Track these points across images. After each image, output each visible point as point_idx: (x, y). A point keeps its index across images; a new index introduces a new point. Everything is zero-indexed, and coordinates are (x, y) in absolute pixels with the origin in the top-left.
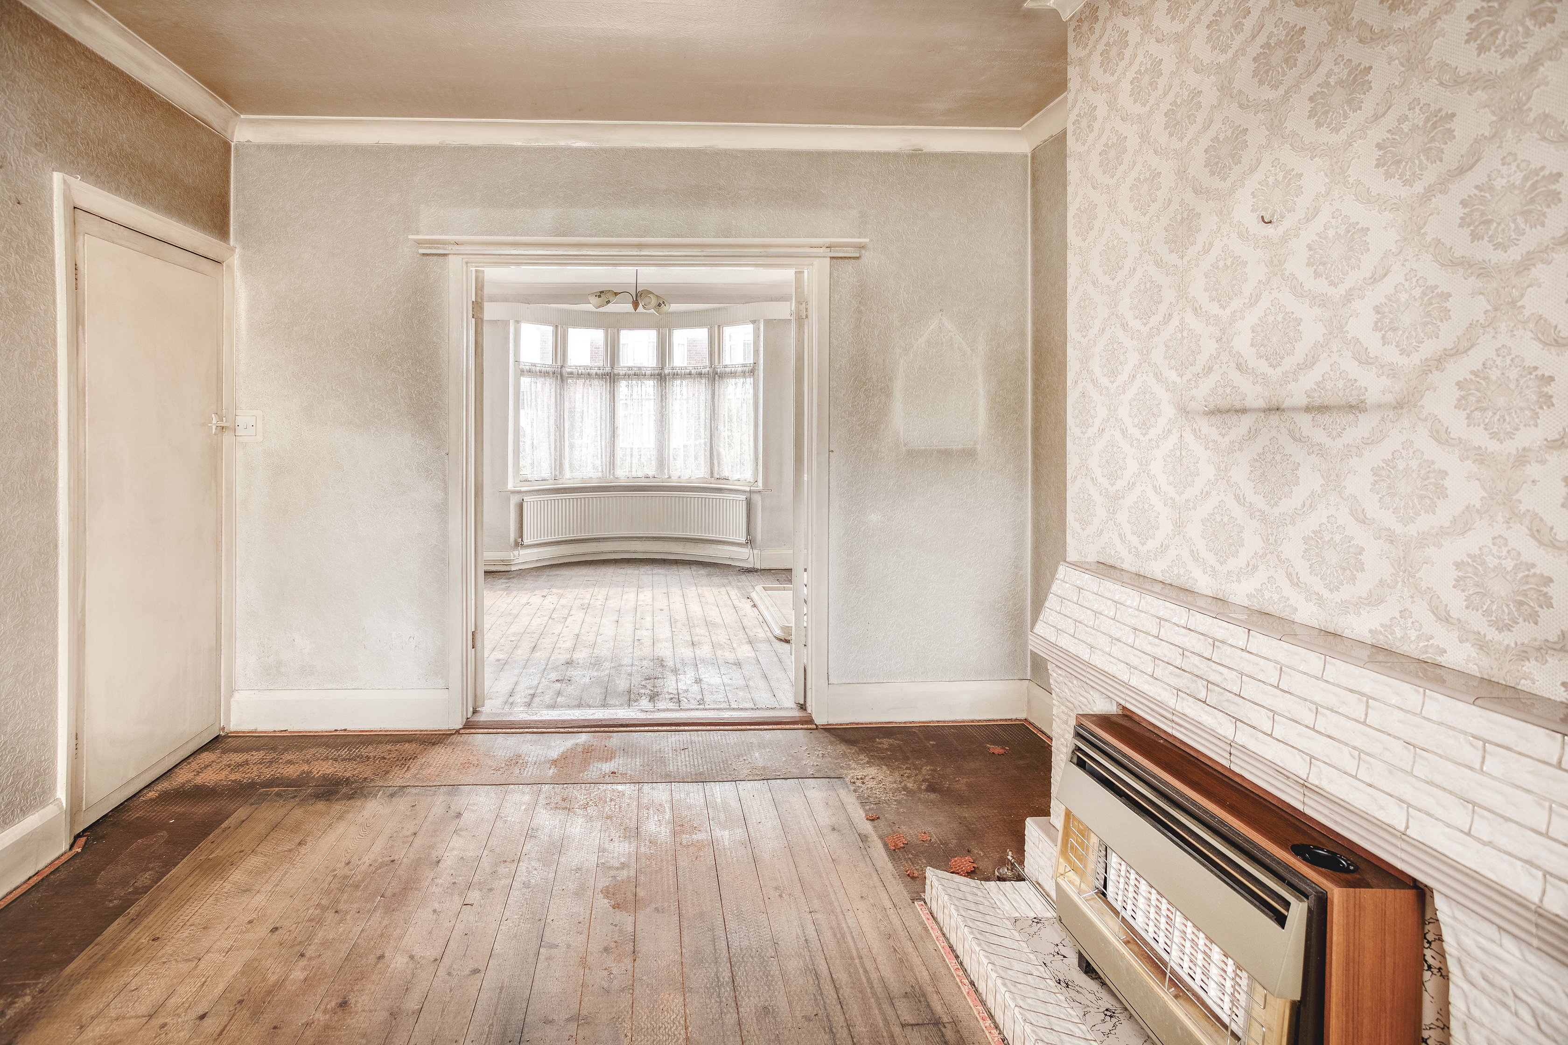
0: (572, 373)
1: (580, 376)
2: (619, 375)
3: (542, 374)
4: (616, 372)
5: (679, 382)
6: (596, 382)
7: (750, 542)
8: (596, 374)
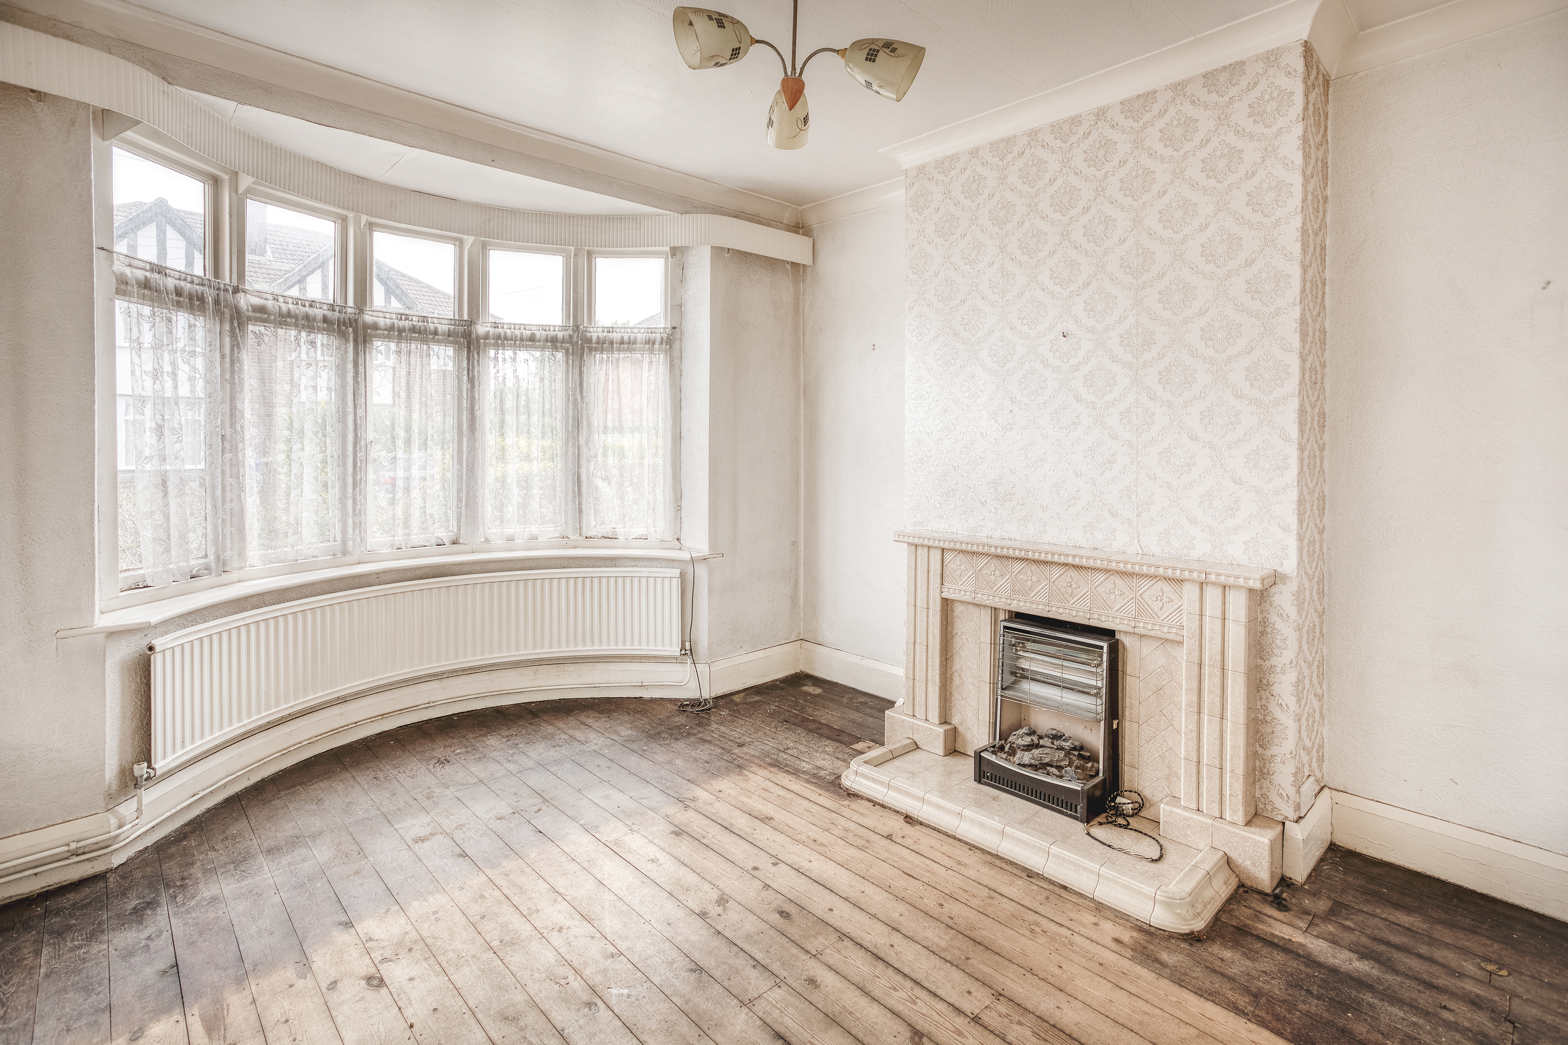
0: (262, 309)
1: (285, 319)
2: (375, 327)
3: (184, 300)
4: (368, 318)
5: (509, 353)
6: (321, 338)
7: (688, 651)
8: (325, 319)
